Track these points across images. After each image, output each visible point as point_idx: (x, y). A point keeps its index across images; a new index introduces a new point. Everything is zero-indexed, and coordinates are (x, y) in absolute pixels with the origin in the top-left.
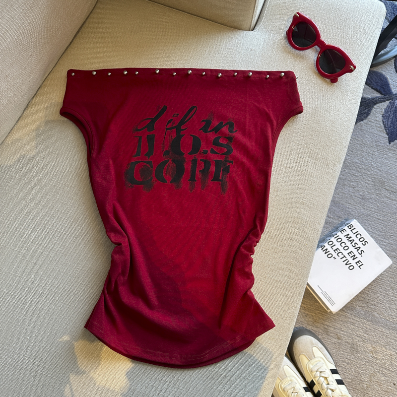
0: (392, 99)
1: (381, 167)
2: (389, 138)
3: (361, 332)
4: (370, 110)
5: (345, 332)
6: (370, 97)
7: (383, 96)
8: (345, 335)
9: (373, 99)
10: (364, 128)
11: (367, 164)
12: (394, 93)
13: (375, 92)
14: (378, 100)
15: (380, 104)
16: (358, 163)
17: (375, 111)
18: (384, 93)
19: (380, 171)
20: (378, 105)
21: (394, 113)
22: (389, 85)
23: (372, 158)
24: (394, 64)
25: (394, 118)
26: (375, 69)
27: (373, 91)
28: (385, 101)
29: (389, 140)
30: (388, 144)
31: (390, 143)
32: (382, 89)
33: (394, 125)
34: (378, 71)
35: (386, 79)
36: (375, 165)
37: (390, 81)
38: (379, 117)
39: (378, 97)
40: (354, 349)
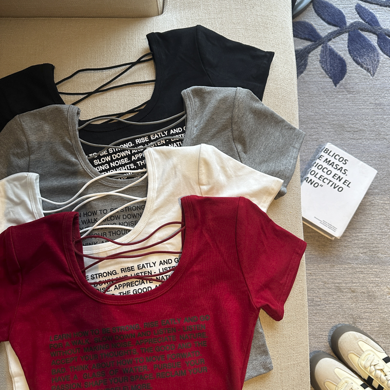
0: (323, 43)
1: (336, 111)
2: (333, 81)
3: (372, 278)
4: (306, 60)
5: (357, 283)
6: (302, 48)
7: (313, 43)
8: (358, 286)
9: (306, 49)
10: (307, 79)
11: (322, 113)
12: (323, 36)
13: (305, 41)
14: (311, 49)
15: (314, 51)
16: (312, 115)
17: (311, 60)
18: (313, 39)
19: (336, 115)
20: (312, 53)
21: (329, 56)
22: (315, 30)
23: (324, 105)
24: (313, 9)
25: (332, 60)
26: (298, 19)
27: (303, 41)
28: (317, 47)
29: (334, 83)
30: (334, 87)
31: (336, 86)
32: (310, 36)
33: (333, 67)
34: (300, 20)
35: (311, 25)
36: (330, 112)
37: (316, 26)
38: (318, 64)
39: (309, 45)
40: (371, 296)
